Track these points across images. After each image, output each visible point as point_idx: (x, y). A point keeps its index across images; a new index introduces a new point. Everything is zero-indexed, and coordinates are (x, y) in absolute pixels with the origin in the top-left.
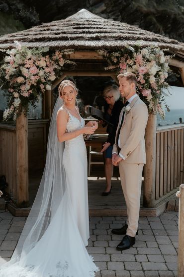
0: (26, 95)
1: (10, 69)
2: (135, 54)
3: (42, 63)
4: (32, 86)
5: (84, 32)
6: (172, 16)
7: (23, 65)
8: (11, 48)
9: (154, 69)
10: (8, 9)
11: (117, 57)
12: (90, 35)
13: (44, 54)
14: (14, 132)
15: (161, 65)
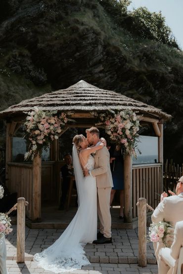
0: (41, 142)
1: (30, 125)
2: (115, 115)
3: (53, 121)
4: (45, 137)
5: (81, 100)
6: (161, 75)
7: (40, 122)
8: (31, 111)
9: (129, 125)
10: (20, 70)
11: (104, 117)
12: (85, 102)
13: (54, 115)
14: (32, 168)
15: (134, 122)
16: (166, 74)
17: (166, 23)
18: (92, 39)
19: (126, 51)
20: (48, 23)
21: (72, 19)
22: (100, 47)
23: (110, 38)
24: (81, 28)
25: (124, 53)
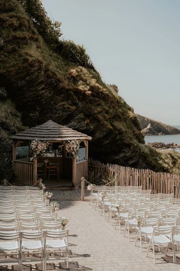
0: (38, 154)
1: (34, 146)
3: (43, 145)
4: (40, 151)
5: (54, 134)
7: (38, 145)
11: (65, 143)
12: (57, 136)
14: (33, 165)
15: (77, 145)
16: (86, 91)
17: (86, 53)
18: (37, 66)
19: (60, 74)
20: (6, 54)
21: (23, 51)
22: (43, 72)
23: (49, 65)
24: (31, 59)
25: (59, 76)
